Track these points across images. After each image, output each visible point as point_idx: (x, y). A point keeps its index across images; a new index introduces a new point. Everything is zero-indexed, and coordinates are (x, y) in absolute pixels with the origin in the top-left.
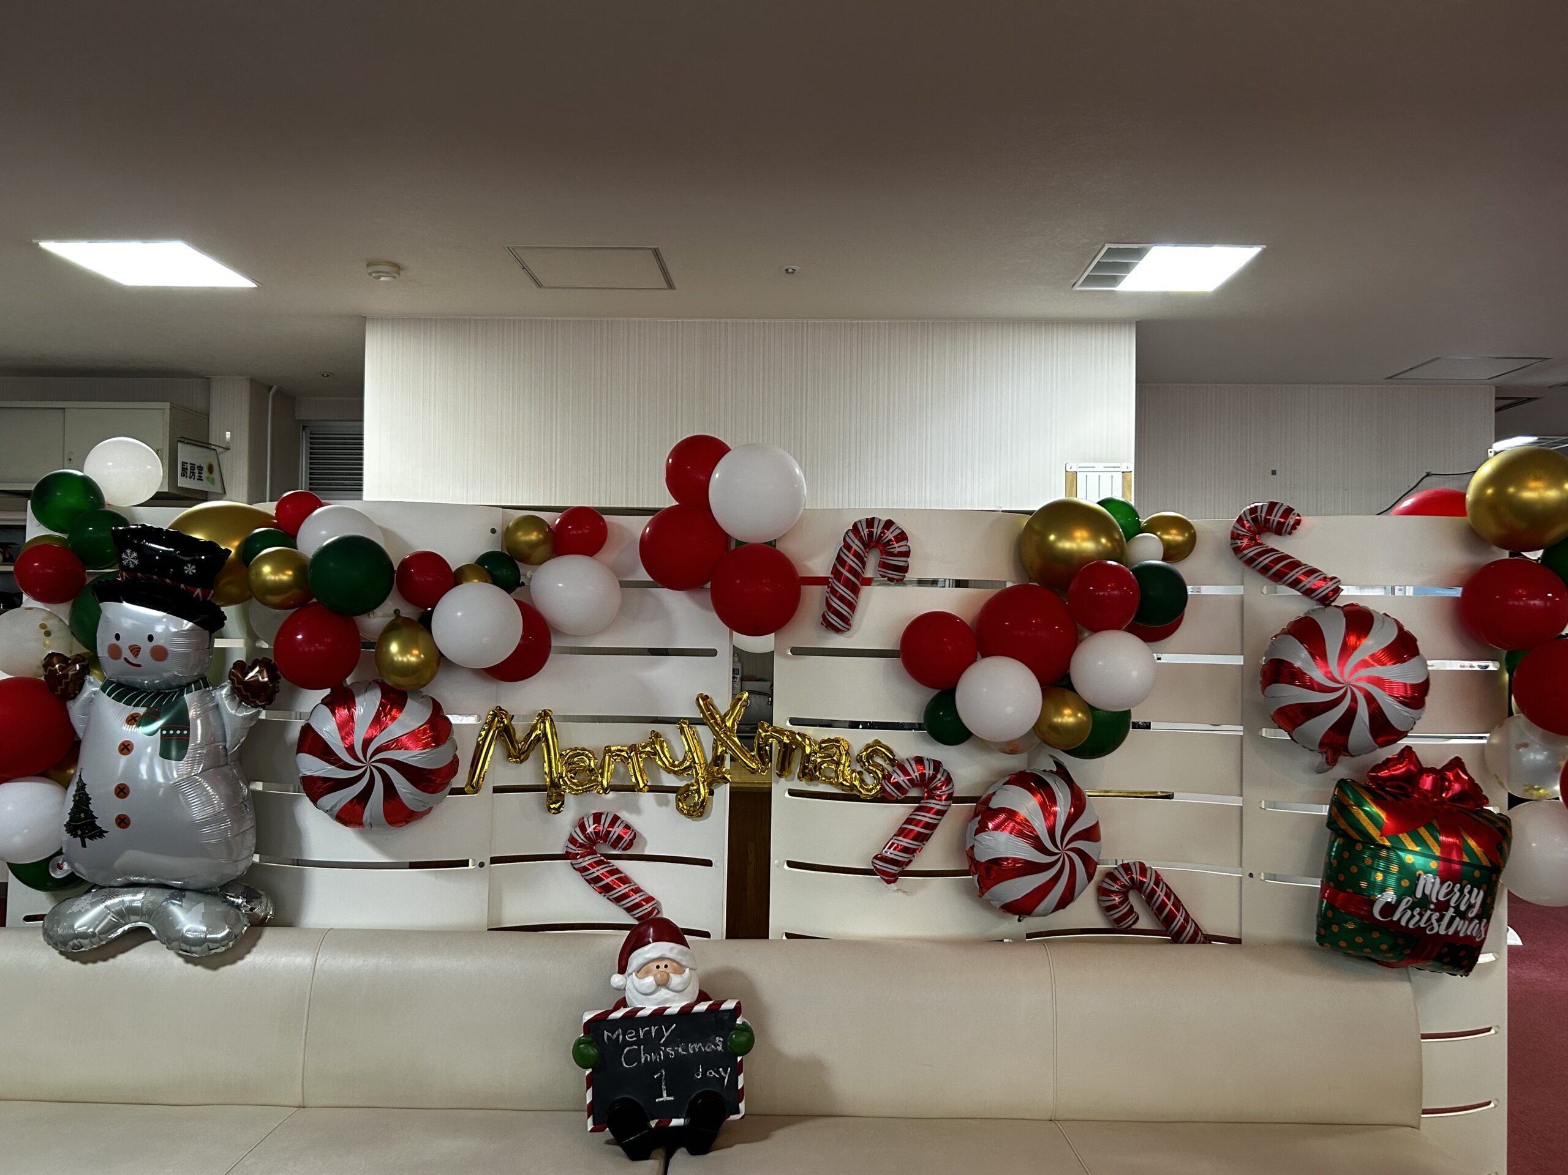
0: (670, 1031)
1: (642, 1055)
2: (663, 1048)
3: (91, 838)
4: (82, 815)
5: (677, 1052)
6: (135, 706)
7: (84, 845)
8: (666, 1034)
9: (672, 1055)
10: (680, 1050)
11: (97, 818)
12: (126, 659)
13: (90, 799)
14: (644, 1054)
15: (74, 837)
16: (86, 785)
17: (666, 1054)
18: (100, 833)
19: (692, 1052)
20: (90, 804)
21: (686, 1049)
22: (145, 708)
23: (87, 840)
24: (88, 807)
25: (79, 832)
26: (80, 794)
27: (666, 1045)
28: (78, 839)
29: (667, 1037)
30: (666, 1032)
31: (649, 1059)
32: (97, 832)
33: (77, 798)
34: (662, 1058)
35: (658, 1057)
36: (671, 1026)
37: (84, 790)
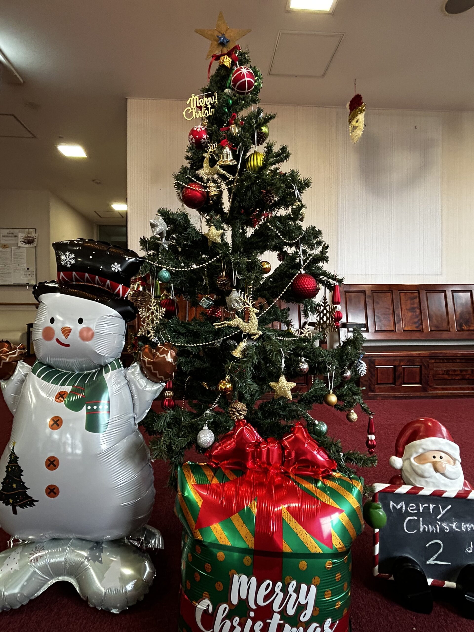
0: (446, 510)
1: (421, 525)
2: (439, 523)
3: (22, 506)
4: (14, 486)
5: (451, 528)
6: (62, 385)
7: (15, 512)
8: (443, 512)
9: (447, 529)
10: (454, 526)
11: (28, 489)
12: (57, 340)
13: (22, 471)
14: (423, 525)
15: (6, 505)
16: (18, 458)
17: (442, 529)
18: (31, 502)
19: (465, 530)
20: (22, 475)
21: (459, 527)
22: (71, 387)
23: (18, 508)
24: (21, 479)
25: (11, 501)
26: (12, 466)
27: (441, 520)
28: (10, 507)
29: (444, 515)
30: (443, 511)
31: (426, 530)
32: (28, 501)
33: (10, 469)
34: (438, 531)
35: (435, 529)
36: (447, 507)
37: (17, 463)
